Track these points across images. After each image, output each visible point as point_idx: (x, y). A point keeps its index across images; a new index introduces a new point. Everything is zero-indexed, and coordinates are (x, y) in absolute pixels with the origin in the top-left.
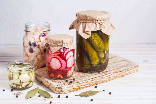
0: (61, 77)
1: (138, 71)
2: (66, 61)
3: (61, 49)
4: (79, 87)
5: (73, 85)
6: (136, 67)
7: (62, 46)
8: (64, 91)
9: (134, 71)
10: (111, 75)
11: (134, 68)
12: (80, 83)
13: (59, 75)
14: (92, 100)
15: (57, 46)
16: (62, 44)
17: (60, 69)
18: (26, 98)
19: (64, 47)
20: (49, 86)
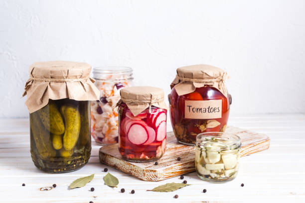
0: (147, 157)
1: (269, 147)
2: (156, 129)
3: (148, 108)
4: (181, 170)
5: (172, 167)
6: (267, 140)
8: (158, 176)
9: (262, 147)
11: (264, 142)
13: (143, 155)
14: (176, 197)
15: (142, 104)
16: (151, 100)
17: (145, 144)
18: (70, 188)
19: (153, 106)
20: (131, 170)
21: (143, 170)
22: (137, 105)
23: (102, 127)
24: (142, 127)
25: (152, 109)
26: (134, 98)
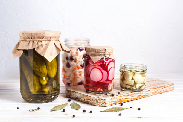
0: (102, 90)
1: (173, 89)
2: (108, 72)
3: (103, 58)
4: (121, 100)
5: (115, 98)
6: (173, 84)
7: (104, 55)
8: (107, 103)
9: (170, 88)
10: (150, 90)
11: (170, 86)
12: (121, 96)
14: (120, 115)
15: (99, 55)
16: (105, 53)
17: (101, 82)
18: (52, 110)
19: (106, 57)
20: (88, 100)
21: (97, 99)
22: (96, 56)
23: (70, 76)
24: (99, 70)
25: (105, 58)
26: (94, 51)
